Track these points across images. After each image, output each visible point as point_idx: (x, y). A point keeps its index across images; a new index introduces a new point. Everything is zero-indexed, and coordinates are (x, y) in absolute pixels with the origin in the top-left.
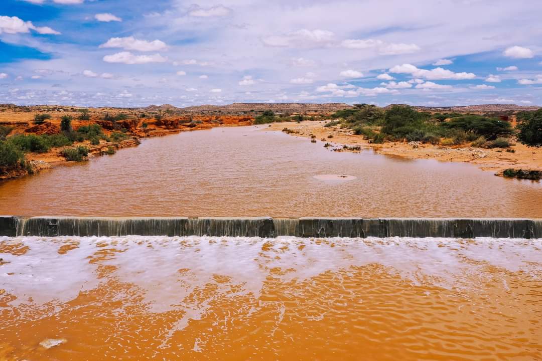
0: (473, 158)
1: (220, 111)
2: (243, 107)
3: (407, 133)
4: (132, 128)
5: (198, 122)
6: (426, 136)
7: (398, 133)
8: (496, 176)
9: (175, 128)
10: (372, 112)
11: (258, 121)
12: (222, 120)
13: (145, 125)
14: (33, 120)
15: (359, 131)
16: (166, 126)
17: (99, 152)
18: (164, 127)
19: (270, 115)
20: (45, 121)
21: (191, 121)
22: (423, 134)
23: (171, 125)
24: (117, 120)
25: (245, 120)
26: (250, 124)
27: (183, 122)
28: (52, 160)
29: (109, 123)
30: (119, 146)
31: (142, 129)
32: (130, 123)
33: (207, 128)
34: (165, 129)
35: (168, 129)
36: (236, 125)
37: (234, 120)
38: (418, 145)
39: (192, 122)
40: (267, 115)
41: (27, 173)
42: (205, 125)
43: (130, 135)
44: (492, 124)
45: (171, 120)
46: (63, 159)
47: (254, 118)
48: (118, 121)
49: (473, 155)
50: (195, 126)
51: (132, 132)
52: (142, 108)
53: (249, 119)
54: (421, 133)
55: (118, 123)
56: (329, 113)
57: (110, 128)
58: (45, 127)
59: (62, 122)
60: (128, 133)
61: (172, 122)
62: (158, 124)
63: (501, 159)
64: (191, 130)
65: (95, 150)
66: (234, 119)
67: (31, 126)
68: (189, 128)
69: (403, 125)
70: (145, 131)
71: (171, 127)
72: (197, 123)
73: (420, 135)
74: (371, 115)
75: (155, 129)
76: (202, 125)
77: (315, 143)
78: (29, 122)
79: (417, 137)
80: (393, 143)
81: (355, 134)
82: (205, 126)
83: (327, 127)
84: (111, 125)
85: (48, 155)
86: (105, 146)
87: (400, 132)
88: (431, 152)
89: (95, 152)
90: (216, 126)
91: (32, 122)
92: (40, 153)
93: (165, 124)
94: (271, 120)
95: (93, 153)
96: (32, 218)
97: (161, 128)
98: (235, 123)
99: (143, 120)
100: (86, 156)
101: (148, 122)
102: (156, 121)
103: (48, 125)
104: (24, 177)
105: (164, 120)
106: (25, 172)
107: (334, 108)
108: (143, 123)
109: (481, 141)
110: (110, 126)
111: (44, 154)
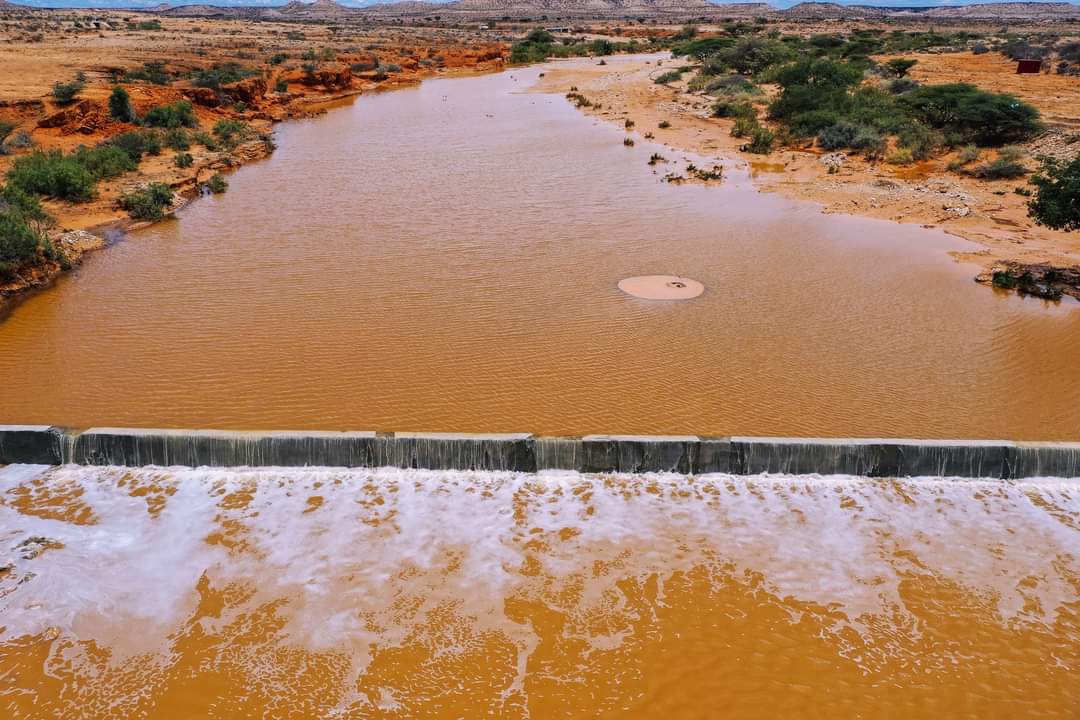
0: (942, 217)
1: (438, 18)
2: (488, 7)
3: (822, 127)
4: (257, 97)
5: (392, 70)
6: (859, 138)
7: (803, 126)
8: (979, 285)
9: (344, 88)
10: (757, 51)
11: (517, 57)
12: (441, 59)
13: (281, 87)
14: (52, 95)
15: (724, 109)
16: (326, 86)
17: (193, 185)
18: (321, 88)
19: (542, 42)
20: (76, 97)
21: (377, 66)
22: (852, 133)
23: (337, 82)
24: (224, 83)
25: (490, 57)
26: (500, 67)
27: (360, 68)
28: (102, 219)
29: (208, 94)
30: (234, 162)
31: (276, 95)
32: (252, 88)
33: (411, 82)
34: (324, 92)
35: (331, 91)
36: (471, 70)
37: (467, 59)
38: (840, 163)
39: (381, 67)
40: (536, 40)
41: (58, 269)
42: (407, 75)
43: (253, 117)
44: (998, 111)
45: (337, 71)
46: (125, 214)
47: (509, 49)
48: (226, 86)
49: (945, 209)
50: (385, 78)
51: (256, 109)
52: (273, 8)
53: (499, 55)
54: (849, 130)
55: (227, 91)
56: (667, 28)
57: (210, 105)
58: (78, 111)
59: (112, 98)
60: (248, 113)
61: (338, 75)
62: (309, 81)
63: (998, 221)
64: (379, 90)
65: (186, 182)
66: (467, 56)
67: (51, 111)
68: (373, 85)
69: (815, 107)
70: (283, 102)
71: (337, 88)
72: (389, 71)
73: (848, 134)
74: (753, 56)
75: (303, 95)
76: (400, 75)
77: (630, 147)
78: (44, 99)
79: (841, 138)
80: (790, 154)
81: (715, 116)
82: (407, 77)
83: (661, 83)
84: (212, 97)
85: (93, 206)
86: (205, 167)
87: (805, 123)
88: (864, 195)
89: (186, 188)
90: (431, 74)
91: (50, 98)
92: (77, 202)
93: (323, 82)
94: (544, 52)
95: (182, 189)
96: (86, 433)
97: (316, 90)
98: (469, 66)
99: (277, 71)
100: (169, 204)
101: (287, 77)
102: (304, 75)
103: (85, 107)
104: (54, 284)
105: (320, 74)
106: (55, 267)
107: (680, 10)
108: (278, 80)
109: (967, 155)
110: (210, 100)
111: (85, 205)
